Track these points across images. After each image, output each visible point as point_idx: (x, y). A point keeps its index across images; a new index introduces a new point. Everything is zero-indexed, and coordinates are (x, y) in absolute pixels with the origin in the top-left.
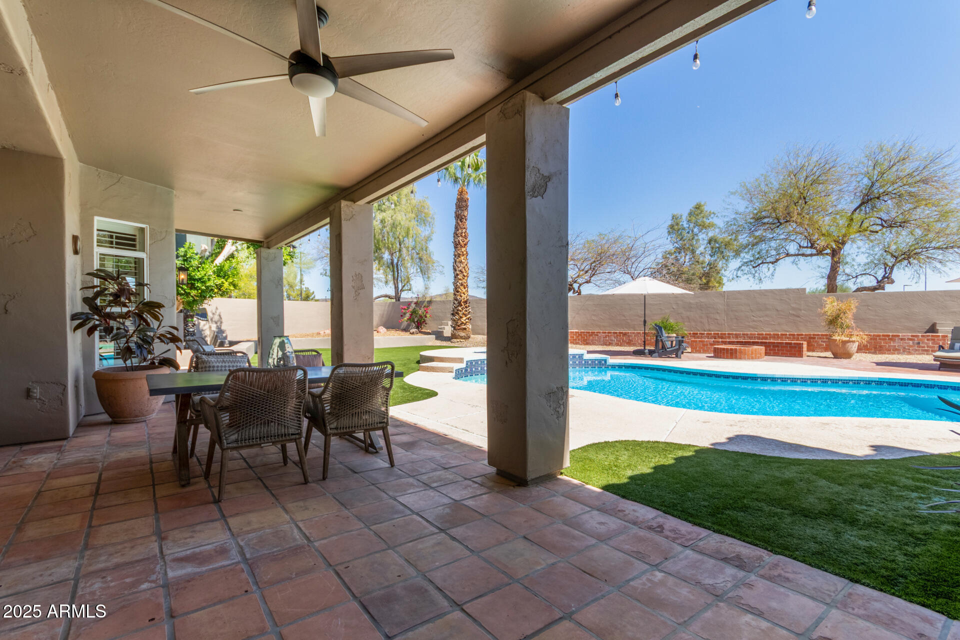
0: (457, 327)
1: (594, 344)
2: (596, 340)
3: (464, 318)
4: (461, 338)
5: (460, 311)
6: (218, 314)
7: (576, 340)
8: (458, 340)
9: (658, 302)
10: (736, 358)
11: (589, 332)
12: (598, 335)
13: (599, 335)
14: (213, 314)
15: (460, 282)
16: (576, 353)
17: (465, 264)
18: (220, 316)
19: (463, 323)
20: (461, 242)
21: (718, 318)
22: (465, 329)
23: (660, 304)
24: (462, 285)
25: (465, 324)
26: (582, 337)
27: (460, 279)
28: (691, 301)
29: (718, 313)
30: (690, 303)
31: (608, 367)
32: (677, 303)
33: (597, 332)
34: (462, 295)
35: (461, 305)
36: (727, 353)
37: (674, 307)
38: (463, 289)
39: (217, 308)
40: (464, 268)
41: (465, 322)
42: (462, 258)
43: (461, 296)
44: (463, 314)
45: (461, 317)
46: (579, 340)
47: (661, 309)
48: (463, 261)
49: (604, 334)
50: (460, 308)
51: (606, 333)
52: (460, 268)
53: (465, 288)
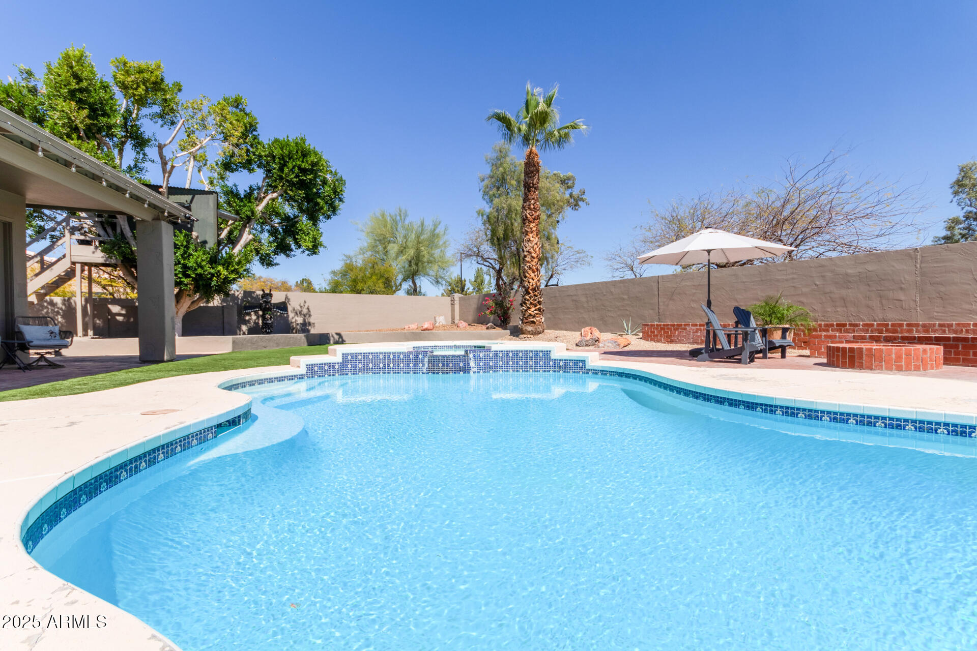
0: (525, 321)
1: (680, 342)
2: (683, 336)
3: (533, 309)
4: (529, 333)
5: (528, 300)
6: (306, 307)
7: (657, 335)
8: (525, 336)
9: (791, 277)
10: (861, 367)
11: (674, 325)
12: (685, 329)
13: (688, 328)
14: (301, 307)
15: (528, 264)
16: (538, 349)
17: (534, 243)
18: (308, 309)
19: (530, 315)
20: (528, 216)
21: (903, 298)
22: (533, 322)
23: (793, 279)
24: (530, 268)
25: (534, 316)
26: (664, 333)
27: (528, 262)
28: (850, 271)
29: (901, 289)
30: (847, 274)
31: (588, 373)
32: (822, 276)
33: (685, 325)
34: (531, 280)
35: (529, 293)
36: (844, 357)
37: (817, 283)
38: (533, 275)
39: (305, 302)
40: (533, 247)
41: (533, 314)
42: (531, 235)
43: (529, 282)
44: (531, 303)
45: (529, 308)
46: (661, 336)
47: (794, 287)
48: (532, 239)
49: (694, 328)
50: (527, 297)
51: (696, 325)
52: (528, 248)
53: (534, 272)
